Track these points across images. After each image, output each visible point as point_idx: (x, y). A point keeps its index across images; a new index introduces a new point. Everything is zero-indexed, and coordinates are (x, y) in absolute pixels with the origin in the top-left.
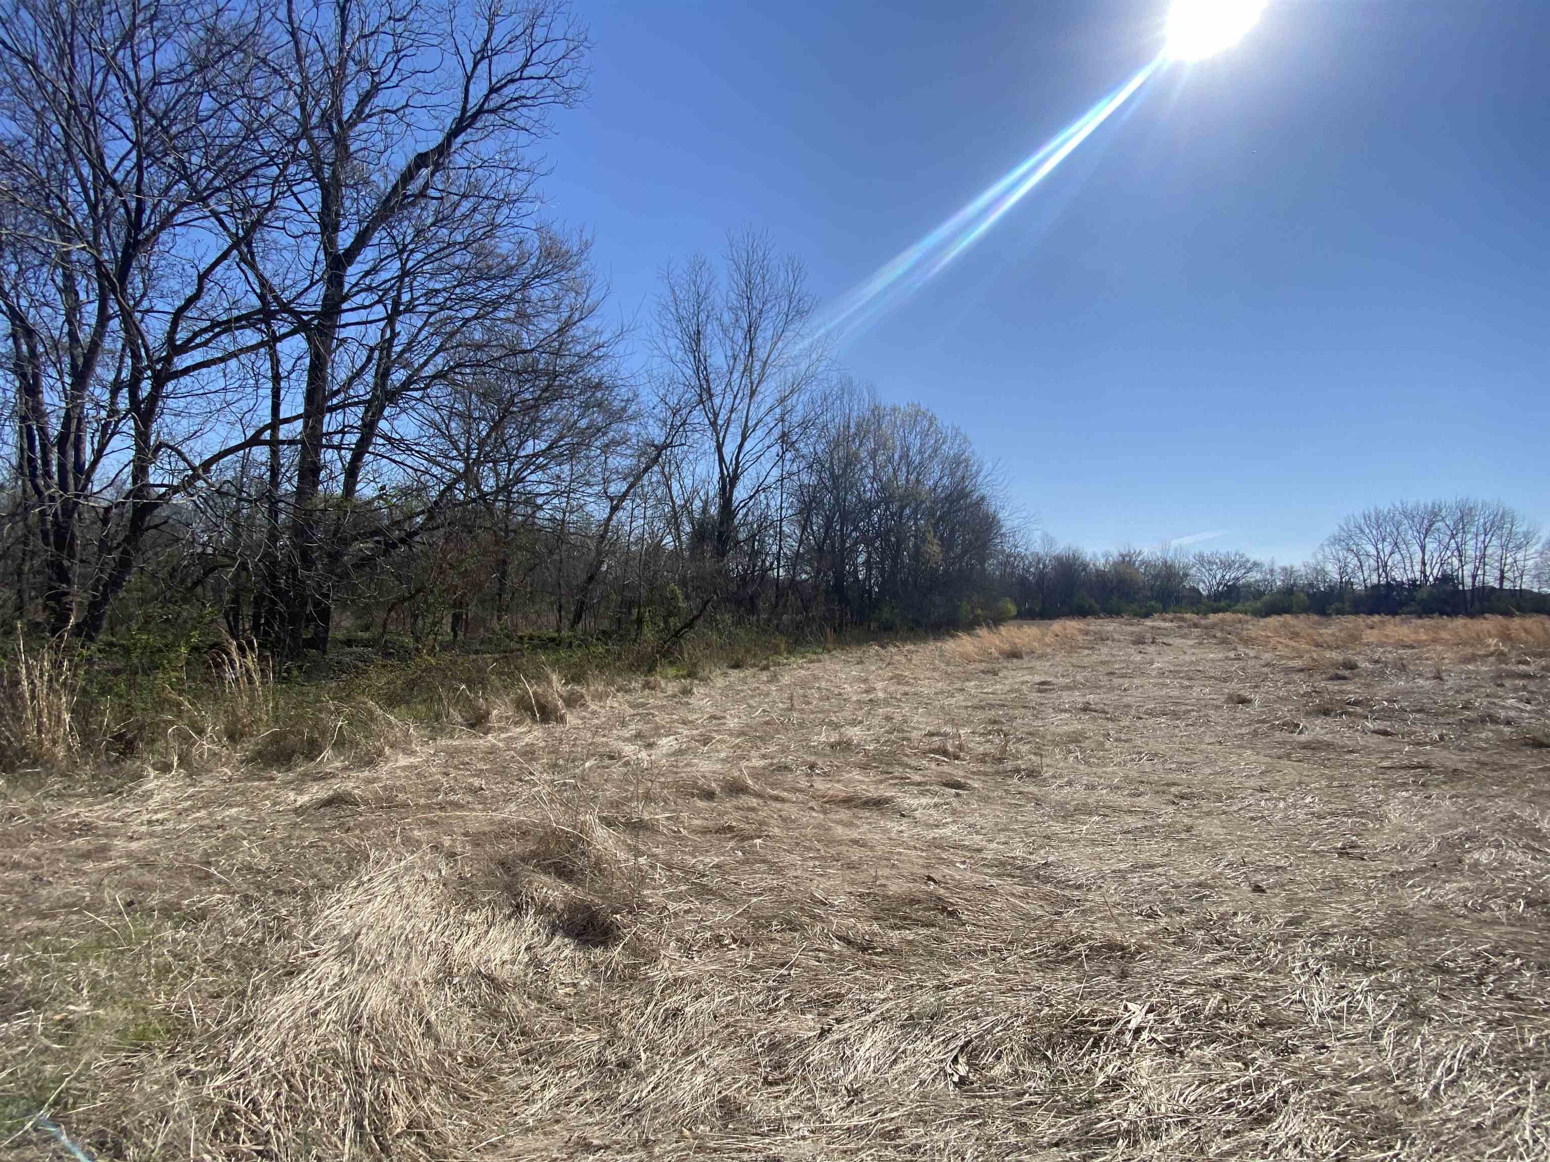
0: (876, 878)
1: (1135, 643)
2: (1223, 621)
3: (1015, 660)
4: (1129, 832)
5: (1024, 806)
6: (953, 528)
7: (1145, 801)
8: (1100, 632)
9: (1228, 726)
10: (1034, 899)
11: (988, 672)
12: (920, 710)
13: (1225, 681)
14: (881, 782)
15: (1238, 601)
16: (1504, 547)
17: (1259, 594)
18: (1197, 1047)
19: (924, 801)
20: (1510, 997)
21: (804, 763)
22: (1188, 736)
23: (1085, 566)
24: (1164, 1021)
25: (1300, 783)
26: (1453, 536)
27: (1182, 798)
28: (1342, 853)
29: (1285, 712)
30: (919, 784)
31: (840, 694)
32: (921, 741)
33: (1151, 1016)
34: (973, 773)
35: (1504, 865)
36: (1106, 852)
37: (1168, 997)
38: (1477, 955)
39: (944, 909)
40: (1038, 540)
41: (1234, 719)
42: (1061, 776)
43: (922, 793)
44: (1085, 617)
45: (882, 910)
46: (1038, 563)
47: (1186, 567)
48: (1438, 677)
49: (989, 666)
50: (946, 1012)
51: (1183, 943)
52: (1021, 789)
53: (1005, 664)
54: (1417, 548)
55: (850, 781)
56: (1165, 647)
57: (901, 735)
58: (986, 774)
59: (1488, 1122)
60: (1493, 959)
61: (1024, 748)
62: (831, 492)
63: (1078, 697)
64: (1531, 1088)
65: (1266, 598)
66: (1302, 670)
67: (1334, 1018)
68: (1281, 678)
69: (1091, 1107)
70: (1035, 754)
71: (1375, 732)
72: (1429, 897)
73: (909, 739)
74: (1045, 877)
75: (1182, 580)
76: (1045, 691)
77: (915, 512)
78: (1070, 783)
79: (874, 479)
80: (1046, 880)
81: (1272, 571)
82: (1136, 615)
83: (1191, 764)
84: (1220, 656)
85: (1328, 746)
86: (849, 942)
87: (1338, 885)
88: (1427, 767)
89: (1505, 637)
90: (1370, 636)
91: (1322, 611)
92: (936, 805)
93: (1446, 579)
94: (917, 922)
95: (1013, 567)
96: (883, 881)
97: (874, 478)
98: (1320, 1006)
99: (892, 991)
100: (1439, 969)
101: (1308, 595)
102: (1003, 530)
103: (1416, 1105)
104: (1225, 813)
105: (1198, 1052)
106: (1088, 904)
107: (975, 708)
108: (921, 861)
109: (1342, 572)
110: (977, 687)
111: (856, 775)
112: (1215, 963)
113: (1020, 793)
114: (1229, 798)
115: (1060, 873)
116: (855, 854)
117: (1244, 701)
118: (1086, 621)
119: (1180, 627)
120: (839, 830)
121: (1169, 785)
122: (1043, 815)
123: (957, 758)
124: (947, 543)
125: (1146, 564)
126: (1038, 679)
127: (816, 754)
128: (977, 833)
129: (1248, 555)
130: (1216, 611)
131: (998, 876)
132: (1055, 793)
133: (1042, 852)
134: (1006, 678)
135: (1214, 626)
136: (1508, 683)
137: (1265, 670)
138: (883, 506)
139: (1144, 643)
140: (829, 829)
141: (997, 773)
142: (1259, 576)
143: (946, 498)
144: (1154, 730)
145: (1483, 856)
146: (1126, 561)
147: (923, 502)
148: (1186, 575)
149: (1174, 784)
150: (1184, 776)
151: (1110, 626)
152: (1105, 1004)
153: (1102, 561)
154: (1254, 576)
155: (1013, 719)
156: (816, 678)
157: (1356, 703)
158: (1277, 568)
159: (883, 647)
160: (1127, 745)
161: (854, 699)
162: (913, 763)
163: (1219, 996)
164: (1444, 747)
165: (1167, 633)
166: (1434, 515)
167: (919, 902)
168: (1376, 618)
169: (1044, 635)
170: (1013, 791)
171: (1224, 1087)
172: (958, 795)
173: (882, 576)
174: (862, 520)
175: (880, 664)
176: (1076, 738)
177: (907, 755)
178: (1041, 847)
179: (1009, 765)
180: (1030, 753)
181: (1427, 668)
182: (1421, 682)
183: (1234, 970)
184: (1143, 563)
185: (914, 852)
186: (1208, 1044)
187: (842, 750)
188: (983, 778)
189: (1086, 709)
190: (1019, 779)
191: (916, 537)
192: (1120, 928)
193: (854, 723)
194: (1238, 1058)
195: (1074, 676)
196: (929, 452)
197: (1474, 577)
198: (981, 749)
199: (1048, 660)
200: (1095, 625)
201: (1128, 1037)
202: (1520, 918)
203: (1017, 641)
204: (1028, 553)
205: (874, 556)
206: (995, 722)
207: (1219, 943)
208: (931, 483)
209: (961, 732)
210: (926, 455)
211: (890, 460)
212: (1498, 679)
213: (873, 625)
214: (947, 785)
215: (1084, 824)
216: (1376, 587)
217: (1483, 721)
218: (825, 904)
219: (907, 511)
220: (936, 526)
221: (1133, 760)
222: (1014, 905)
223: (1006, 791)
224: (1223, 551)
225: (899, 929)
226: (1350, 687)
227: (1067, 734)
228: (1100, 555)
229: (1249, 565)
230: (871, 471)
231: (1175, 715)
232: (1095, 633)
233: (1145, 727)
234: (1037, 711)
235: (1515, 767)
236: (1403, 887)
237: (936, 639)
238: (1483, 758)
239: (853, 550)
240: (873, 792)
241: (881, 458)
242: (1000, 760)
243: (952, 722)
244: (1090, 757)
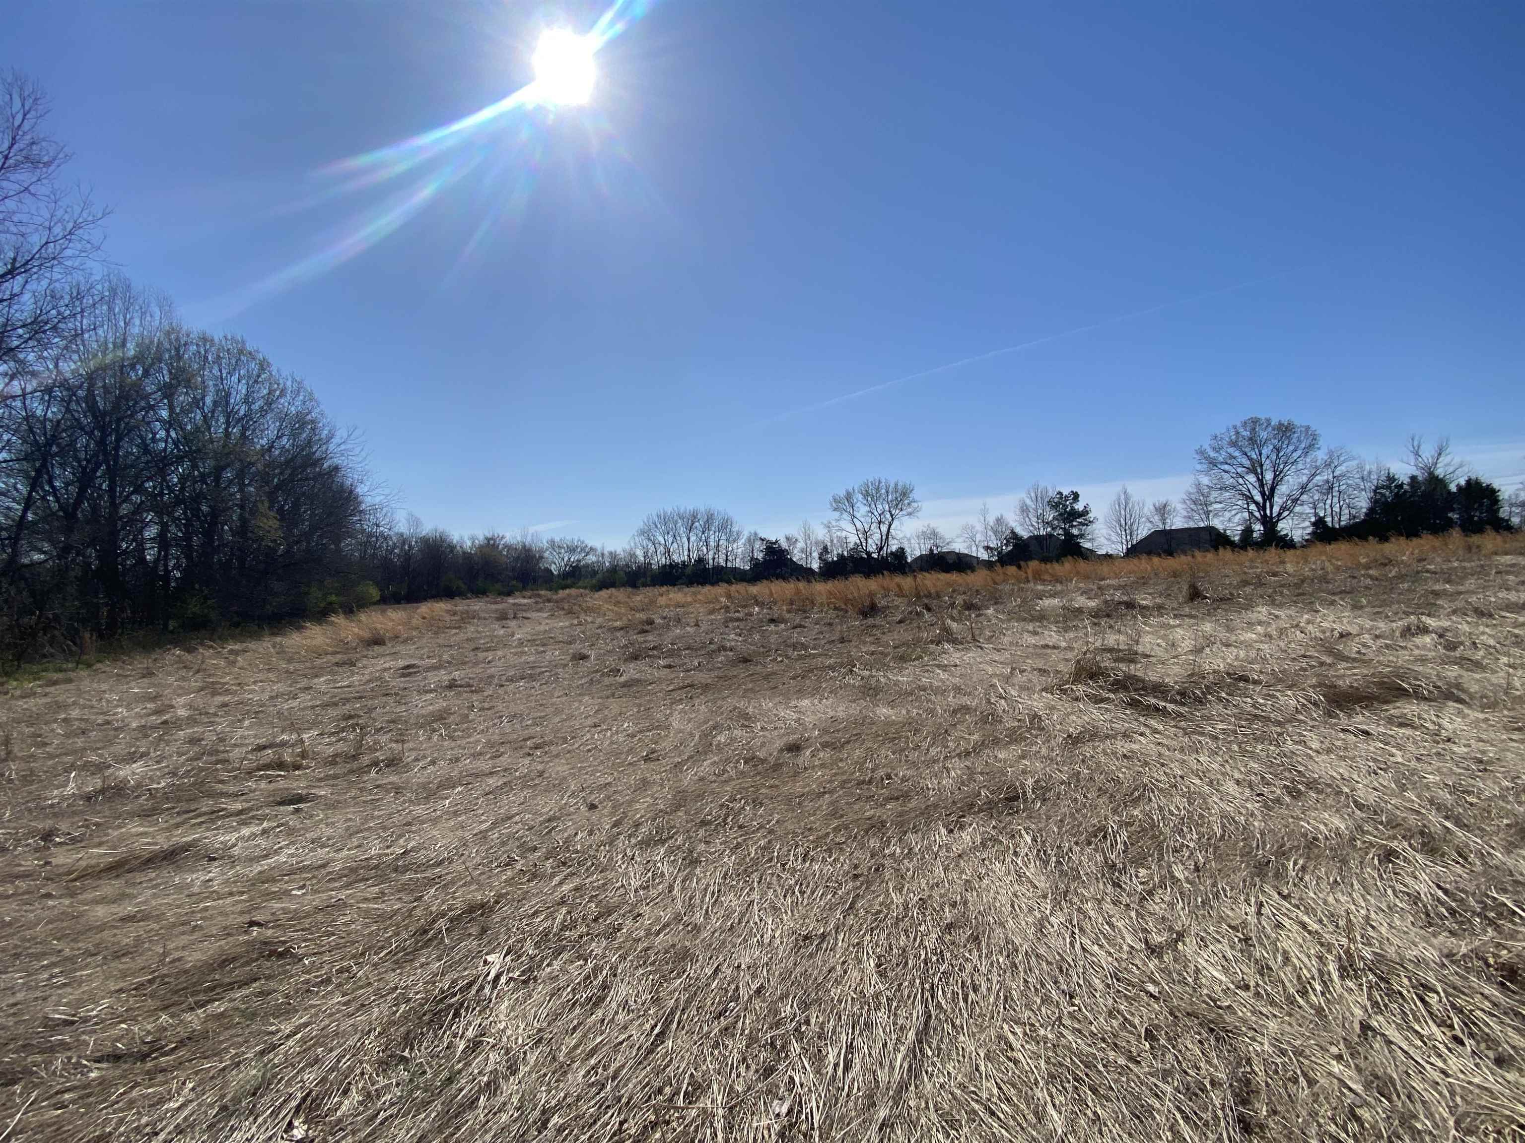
0: (165, 954)
1: (498, 619)
2: (569, 595)
3: (376, 648)
4: (490, 793)
5: (382, 799)
6: (298, 499)
7: (505, 760)
8: (467, 612)
9: (572, 679)
10: (392, 894)
11: (344, 663)
12: (247, 723)
13: (570, 643)
14: (177, 826)
15: (579, 579)
16: (728, 540)
17: (595, 573)
18: (548, 965)
19: (246, 831)
20: (740, 827)
21: (31, 834)
22: (542, 694)
23: (452, 548)
24: (519, 957)
25: (620, 714)
26: (703, 533)
27: (536, 748)
28: (647, 759)
29: (611, 661)
30: (240, 812)
31: (108, 723)
32: (244, 759)
33: (508, 958)
34: (320, 780)
35: (733, 740)
36: (468, 819)
37: (523, 933)
38: (722, 805)
39: (273, 953)
40: (404, 521)
41: (576, 673)
42: (425, 757)
43: (245, 823)
44: (452, 598)
45: (176, 992)
46: (404, 543)
47: (542, 551)
48: (697, 625)
49: (345, 657)
50: (274, 1076)
51: (535, 877)
52: (378, 782)
53: (365, 653)
54: (685, 540)
55: (121, 839)
56: (526, 621)
57: (214, 758)
58: (335, 777)
59: (736, 921)
60: (731, 805)
61: (383, 738)
62: (90, 434)
63: (444, 676)
64: (756, 884)
65: (599, 576)
66: (622, 629)
67: (644, 888)
68: (609, 635)
69: (452, 1082)
70: (397, 741)
71: (664, 667)
72: (696, 774)
73: (226, 761)
74: (404, 866)
75: (538, 563)
76: (409, 674)
77: (240, 475)
78: (433, 763)
79: (169, 425)
80: (406, 869)
81: (603, 554)
82: (500, 594)
83: (543, 717)
84: (567, 624)
85: (638, 681)
86: (116, 1058)
87: (645, 784)
88: (691, 686)
89: (729, 596)
90: (662, 601)
91: (634, 586)
92: (264, 832)
93: (701, 560)
94: (231, 986)
95: (375, 548)
96: (177, 955)
97: (171, 425)
98: (635, 883)
99: (193, 1089)
100: (704, 823)
101: (626, 573)
102: (363, 507)
103: (697, 928)
104: (569, 752)
105: (548, 970)
106: (449, 877)
107: (325, 706)
108: (239, 907)
109: (645, 556)
110: (328, 682)
111: (134, 827)
112: (561, 883)
113: (378, 787)
114: (573, 738)
115: (421, 856)
116: (127, 937)
117: (584, 657)
118: (453, 602)
119: (536, 603)
120: (101, 911)
121: (525, 740)
122: (404, 802)
123: (297, 767)
124: (288, 518)
125: (508, 547)
126: (401, 663)
127: (55, 815)
128: (323, 846)
129: (587, 542)
130: (564, 588)
131: (348, 886)
132: (417, 775)
133: (401, 841)
134: (365, 667)
135: (562, 600)
136: (730, 625)
137: (599, 631)
138: (187, 464)
139: (507, 619)
140: (81, 915)
141: (352, 772)
142: (594, 559)
143: (288, 462)
144: (514, 694)
145: (722, 738)
146: (491, 544)
147: (253, 464)
148: (541, 557)
149: (529, 738)
150: (538, 729)
151: (477, 605)
152: (465, 969)
153: (469, 543)
154: (592, 558)
155: (371, 710)
156: (61, 706)
157: (654, 648)
158: (606, 552)
159: (190, 651)
160: (489, 712)
161: (134, 725)
162: (232, 789)
163: (564, 910)
164: (701, 671)
165: (527, 608)
166: (694, 517)
167: (234, 959)
168: (664, 589)
169: (410, 618)
170: (369, 786)
171: (569, 989)
172: (297, 811)
173: (189, 557)
174: (149, 479)
175: (183, 673)
176: (441, 717)
177: (222, 782)
178: (401, 836)
179: (366, 760)
180: (391, 740)
181: (692, 622)
182: (688, 629)
183: (577, 881)
184: (506, 546)
185: (229, 900)
186: (556, 958)
187: (110, 800)
188: (332, 782)
189: (452, 685)
190: (377, 773)
191: (242, 507)
192: (481, 887)
193: (132, 758)
194: (579, 958)
195: (441, 656)
196: (260, 403)
197: (714, 559)
198: (331, 750)
199: (414, 643)
200: (461, 605)
201: (487, 991)
202: (742, 773)
203: (379, 626)
204: (391, 533)
205: (173, 529)
206: (350, 717)
207: (564, 864)
208: (264, 442)
209: (305, 736)
210: (256, 407)
211: (197, 403)
212: (726, 622)
213: (172, 625)
214: (282, 803)
215: (447, 798)
216: (664, 566)
217: (719, 651)
218: (73, 1023)
219: (228, 474)
220: (272, 497)
221: (495, 725)
222: (367, 911)
223: (361, 789)
224: (569, 538)
225: (202, 1006)
226: (650, 637)
227: (432, 714)
228: (466, 539)
229: (587, 550)
230: (165, 414)
231: (532, 677)
232: (462, 613)
233: (506, 693)
234: (400, 697)
235: (735, 676)
236: (681, 772)
237: (274, 634)
238: (721, 674)
239: (135, 521)
240: (163, 842)
241: (182, 398)
242: (355, 757)
243: (292, 727)
244: (455, 731)
